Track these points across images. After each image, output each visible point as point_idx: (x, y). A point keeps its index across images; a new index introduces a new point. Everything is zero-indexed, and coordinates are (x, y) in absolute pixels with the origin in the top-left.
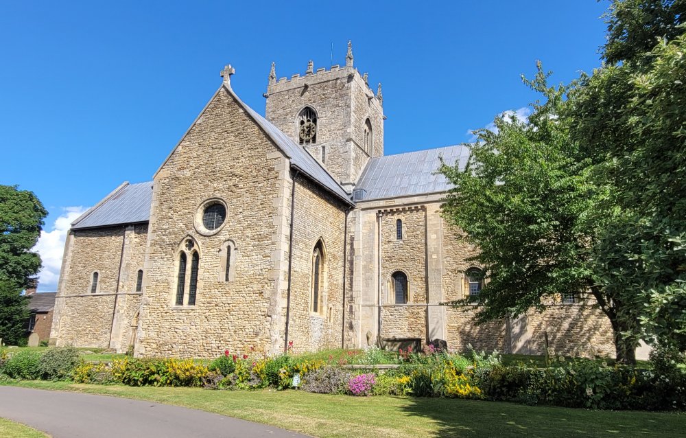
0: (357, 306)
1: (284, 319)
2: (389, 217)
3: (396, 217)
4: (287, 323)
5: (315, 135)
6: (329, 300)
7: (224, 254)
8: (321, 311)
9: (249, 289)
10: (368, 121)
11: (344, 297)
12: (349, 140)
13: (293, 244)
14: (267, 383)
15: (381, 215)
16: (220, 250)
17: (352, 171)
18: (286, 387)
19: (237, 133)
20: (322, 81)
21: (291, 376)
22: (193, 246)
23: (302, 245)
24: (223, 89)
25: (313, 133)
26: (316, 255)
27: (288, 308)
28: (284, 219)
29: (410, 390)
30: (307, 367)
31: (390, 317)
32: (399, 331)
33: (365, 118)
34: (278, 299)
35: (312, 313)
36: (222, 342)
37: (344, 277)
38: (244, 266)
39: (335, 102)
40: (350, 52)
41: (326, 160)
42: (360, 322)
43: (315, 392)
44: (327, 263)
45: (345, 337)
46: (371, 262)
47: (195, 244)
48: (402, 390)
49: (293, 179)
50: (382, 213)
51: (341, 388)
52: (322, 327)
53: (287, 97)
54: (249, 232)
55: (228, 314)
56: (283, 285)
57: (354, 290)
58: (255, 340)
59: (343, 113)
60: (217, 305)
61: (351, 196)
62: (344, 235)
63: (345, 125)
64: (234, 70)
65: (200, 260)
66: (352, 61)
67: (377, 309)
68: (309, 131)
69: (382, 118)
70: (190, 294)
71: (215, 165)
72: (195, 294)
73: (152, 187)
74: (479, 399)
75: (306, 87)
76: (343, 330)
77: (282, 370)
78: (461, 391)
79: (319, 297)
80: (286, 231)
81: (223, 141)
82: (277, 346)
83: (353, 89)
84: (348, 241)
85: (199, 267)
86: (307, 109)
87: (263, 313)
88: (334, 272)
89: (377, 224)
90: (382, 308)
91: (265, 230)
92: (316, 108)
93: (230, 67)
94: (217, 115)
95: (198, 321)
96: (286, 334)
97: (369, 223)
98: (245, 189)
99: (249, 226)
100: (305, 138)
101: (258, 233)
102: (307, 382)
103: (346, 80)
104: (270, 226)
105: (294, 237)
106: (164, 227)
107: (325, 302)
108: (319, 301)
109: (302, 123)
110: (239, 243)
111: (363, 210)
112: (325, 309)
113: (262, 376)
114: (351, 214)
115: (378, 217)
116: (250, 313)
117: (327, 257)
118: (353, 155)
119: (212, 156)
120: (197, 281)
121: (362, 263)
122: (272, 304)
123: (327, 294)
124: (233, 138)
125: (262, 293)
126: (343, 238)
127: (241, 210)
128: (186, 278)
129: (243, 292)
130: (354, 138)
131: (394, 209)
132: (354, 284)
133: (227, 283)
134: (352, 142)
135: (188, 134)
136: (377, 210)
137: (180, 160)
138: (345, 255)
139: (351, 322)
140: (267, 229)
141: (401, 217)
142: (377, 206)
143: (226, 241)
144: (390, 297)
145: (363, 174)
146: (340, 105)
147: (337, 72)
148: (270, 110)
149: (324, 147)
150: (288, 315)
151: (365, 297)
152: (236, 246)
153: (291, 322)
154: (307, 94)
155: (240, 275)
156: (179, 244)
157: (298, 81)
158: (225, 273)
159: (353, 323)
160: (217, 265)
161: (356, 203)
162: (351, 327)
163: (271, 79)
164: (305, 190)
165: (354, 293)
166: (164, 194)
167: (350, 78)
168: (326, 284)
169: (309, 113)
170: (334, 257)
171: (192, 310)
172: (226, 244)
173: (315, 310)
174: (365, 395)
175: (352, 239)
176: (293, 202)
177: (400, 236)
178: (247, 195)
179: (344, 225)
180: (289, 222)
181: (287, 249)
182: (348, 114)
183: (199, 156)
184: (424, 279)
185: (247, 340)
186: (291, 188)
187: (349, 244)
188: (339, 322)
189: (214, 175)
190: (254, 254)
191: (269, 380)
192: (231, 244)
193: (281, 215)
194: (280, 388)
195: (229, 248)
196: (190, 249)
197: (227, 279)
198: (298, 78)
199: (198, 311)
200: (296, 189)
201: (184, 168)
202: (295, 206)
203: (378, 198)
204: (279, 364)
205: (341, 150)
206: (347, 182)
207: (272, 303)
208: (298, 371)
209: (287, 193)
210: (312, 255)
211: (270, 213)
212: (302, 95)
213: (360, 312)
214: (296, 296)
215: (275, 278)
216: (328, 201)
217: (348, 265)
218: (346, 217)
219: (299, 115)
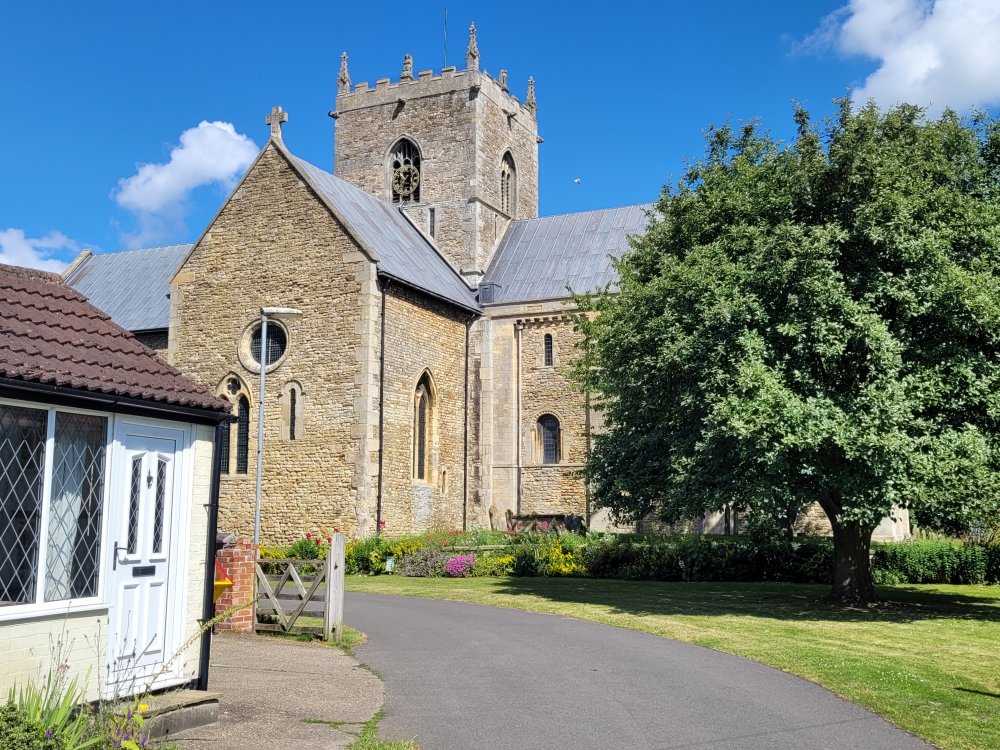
0: (485, 467)
1: (375, 492)
2: (534, 331)
3: (544, 331)
4: (379, 497)
5: (418, 188)
6: (442, 460)
7: (286, 400)
8: (430, 477)
9: (324, 451)
10: (508, 157)
11: (466, 455)
12: (472, 200)
13: (385, 385)
14: (356, 568)
15: (521, 327)
16: (280, 395)
17: (479, 250)
18: (378, 572)
19: (296, 219)
20: (428, 94)
21: (384, 561)
22: (239, 388)
23: (398, 385)
24: (271, 147)
25: (415, 184)
26: (420, 395)
27: (380, 476)
28: (371, 351)
29: (511, 570)
30: (403, 551)
31: (536, 483)
32: (548, 503)
33: (502, 153)
34: (365, 464)
35: (417, 481)
36: (289, 524)
37: (465, 424)
38: (317, 419)
39: (450, 133)
40: (474, 46)
41: (436, 233)
42: (490, 491)
43: (410, 576)
44: (438, 406)
45: (468, 514)
46: (506, 400)
47: (242, 386)
48: (503, 570)
49: (382, 291)
50: (522, 324)
51: (439, 570)
52: (431, 500)
53: (370, 119)
54: (321, 370)
55: (295, 485)
56: (372, 445)
57: (480, 443)
58: (336, 520)
59: (462, 153)
60: (279, 474)
61: (475, 294)
62: (464, 359)
63: (467, 173)
64: (286, 115)
65: (251, 409)
66: (477, 61)
67: (515, 471)
68: (408, 180)
69: (535, 141)
70: (238, 459)
71: (265, 268)
72: (246, 457)
73: (169, 296)
74: (582, 577)
75: (401, 104)
76: (465, 505)
77: (373, 554)
78: (564, 570)
79: (426, 457)
80: (374, 368)
81: (276, 230)
82: (367, 528)
83: (478, 110)
84: (471, 367)
85: (250, 419)
86: (404, 141)
87: (345, 485)
88: (448, 418)
89: (514, 342)
90: (523, 471)
91: (344, 368)
92: (420, 143)
93: (280, 109)
94: (264, 188)
95: (252, 496)
96: (379, 512)
97: (504, 339)
98: (314, 306)
99: (321, 362)
100: (403, 192)
101: (335, 372)
102: (402, 566)
103: (468, 95)
104: (352, 361)
105: (386, 375)
106: (192, 358)
107: (436, 464)
108: (426, 463)
109: (397, 165)
110: (307, 385)
111: (493, 318)
112: (435, 473)
113: (351, 561)
114: (475, 326)
115: (516, 330)
116: (327, 484)
117: (437, 398)
118: (480, 223)
119: (260, 252)
120: (247, 439)
121: (492, 402)
122: (358, 471)
123: (437, 452)
124: (291, 227)
125: (344, 456)
126: (463, 364)
127: (309, 337)
128: (232, 435)
129: (317, 455)
130: (480, 194)
131: (541, 318)
132: (481, 434)
133: (293, 442)
134: (478, 204)
135: (220, 215)
136: (515, 320)
137: (210, 256)
138: (466, 390)
139: (477, 492)
140: (347, 366)
141: (551, 330)
142: (515, 313)
143: (288, 382)
144: (536, 454)
145: (499, 252)
146: (458, 138)
147: (452, 79)
148: (342, 141)
149: (432, 211)
150: (380, 487)
151: (497, 453)
152: (304, 389)
153: (384, 495)
154: (402, 115)
155: (311, 430)
156: (217, 386)
157: (388, 92)
158: (289, 428)
159: (480, 494)
160: (277, 416)
161: (482, 307)
162: (477, 499)
163: (341, 84)
164: (401, 302)
165: (481, 448)
166: (188, 307)
167: (474, 91)
168: (436, 438)
169: (407, 148)
170: (449, 395)
171: (244, 481)
172: (289, 386)
173: (421, 476)
174: (463, 576)
175: (478, 364)
176: (383, 324)
177: (549, 361)
178: (316, 314)
179: (464, 344)
180: (379, 354)
181: (376, 394)
182: (471, 156)
183: (239, 251)
184: (584, 427)
185: (324, 521)
186: (380, 305)
187: (472, 373)
188: (458, 492)
189: (265, 282)
190: (330, 402)
191: (358, 565)
192: (296, 386)
193: (367, 347)
194: (372, 573)
195: (293, 392)
196: (234, 393)
197: (293, 437)
198: (387, 86)
199: (252, 482)
200: (387, 305)
201: (217, 269)
202: (386, 329)
203: (517, 300)
204: (369, 547)
205: (461, 216)
206: (470, 270)
207: (357, 469)
208: (391, 554)
209: (374, 313)
210: (413, 395)
211: (351, 344)
212: (395, 117)
213: (490, 477)
214: (391, 459)
215: (361, 435)
216: (437, 311)
217: (471, 405)
218: (468, 330)
219: (391, 152)
